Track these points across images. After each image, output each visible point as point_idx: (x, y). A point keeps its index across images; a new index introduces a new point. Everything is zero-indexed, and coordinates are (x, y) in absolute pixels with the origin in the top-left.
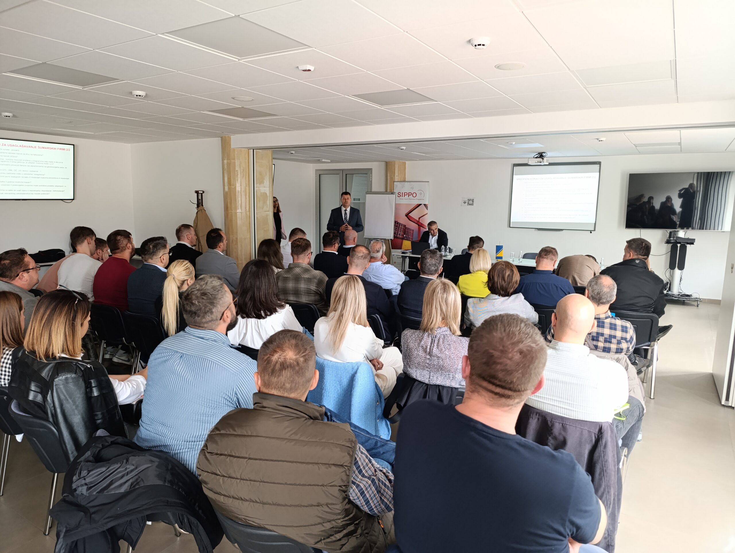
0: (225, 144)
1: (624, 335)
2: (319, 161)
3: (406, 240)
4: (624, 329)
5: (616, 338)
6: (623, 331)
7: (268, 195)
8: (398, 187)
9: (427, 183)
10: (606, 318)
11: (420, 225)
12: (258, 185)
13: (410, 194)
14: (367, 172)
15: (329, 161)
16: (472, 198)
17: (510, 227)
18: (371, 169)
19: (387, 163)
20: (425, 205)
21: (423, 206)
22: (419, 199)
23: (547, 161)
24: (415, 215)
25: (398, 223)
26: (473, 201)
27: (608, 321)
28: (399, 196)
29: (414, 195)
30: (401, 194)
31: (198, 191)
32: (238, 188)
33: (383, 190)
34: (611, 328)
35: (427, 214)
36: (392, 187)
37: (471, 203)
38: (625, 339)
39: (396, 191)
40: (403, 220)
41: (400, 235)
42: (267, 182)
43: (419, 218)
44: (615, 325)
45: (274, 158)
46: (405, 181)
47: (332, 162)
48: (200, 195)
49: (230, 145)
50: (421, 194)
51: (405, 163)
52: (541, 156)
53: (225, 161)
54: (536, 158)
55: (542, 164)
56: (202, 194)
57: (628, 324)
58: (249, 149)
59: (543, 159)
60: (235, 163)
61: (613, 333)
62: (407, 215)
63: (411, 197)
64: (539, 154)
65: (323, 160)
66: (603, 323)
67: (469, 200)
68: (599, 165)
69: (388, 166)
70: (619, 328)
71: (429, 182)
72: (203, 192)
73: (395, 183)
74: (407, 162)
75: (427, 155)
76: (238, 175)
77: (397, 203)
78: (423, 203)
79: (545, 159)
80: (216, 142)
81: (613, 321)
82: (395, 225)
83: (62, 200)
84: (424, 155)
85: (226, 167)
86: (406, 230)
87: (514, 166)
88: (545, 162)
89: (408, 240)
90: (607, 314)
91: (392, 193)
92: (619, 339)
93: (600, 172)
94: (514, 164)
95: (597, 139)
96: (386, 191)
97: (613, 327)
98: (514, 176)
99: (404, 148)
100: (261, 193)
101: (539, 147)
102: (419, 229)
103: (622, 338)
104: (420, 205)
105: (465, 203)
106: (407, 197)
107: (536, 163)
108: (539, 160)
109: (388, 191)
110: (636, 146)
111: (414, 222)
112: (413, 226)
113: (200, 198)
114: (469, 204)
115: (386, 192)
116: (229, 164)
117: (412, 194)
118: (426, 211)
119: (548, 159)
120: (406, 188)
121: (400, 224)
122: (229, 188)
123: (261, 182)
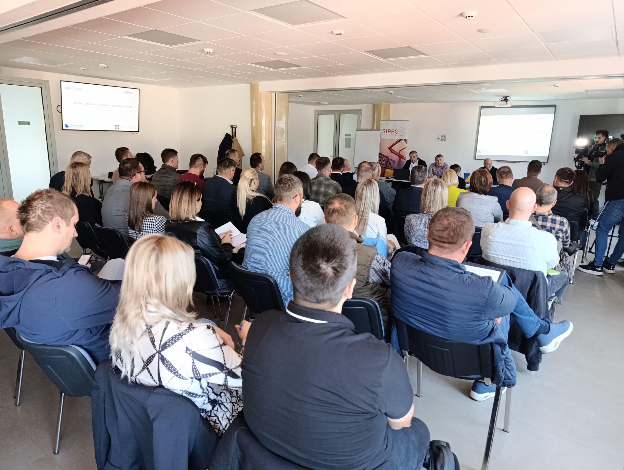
0: (254, 90)
1: (561, 227)
2: (319, 104)
3: (388, 169)
4: (562, 224)
5: (555, 229)
6: (560, 225)
7: (285, 129)
8: (384, 125)
9: (407, 122)
10: (549, 215)
11: (400, 156)
12: (278, 121)
13: (393, 131)
14: (358, 112)
15: (327, 103)
16: (444, 135)
17: (476, 159)
18: (361, 110)
19: (374, 106)
20: (405, 140)
21: (403, 141)
22: (400, 135)
23: (511, 104)
24: (396, 148)
25: (382, 155)
26: (445, 137)
27: (550, 217)
28: (384, 132)
29: (397, 132)
30: (386, 131)
31: (233, 126)
32: (263, 124)
33: (370, 127)
34: (552, 222)
35: (406, 147)
36: (378, 125)
37: (444, 139)
38: (562, 231)
39: (381, 128)
40: (387, 153)
41: (383, 165)
42: (284, 119)
43: (400, 151)
44: (556, 220)
45: (289, 102)
46: (389, 120)
47: (330, 104)
48: (234, 129)
49: (258, 90)
50: (402, 131)
51: (389, 106)
52: (505, 99)
53: (254, 103)
54: (501, 101)
55: (506, 106)
56: (235, 128)
57: (565, 221)
58: (272, 92)
59: (507, 102)
60: (261, 104)
61: (553, 225)
62: (390, 148)
63: (394, 133)
64: (504, 98)
65: (323, 103)
66: (547, 218)
67: (442, 136)
68: (554, 108)
69: (376, 107)
70: (558, 222)
71: (409, 121)
72: (237, 127)
73: (381, 122)
74: (391, 105)
75: (409, 99)
76: (263, 113)
77: (382, 138)
78: (403, 138)
79: (509, 102)
80: (246, 87)
81: (554, 217)
82: (379, 156)
83: (130, 131)
84: (407, 98)
85: (254, 107)
86: (388, 160)
87: (481, 108)
88: (509, 104)
89: (390, 169)
90: (549, 212)
91: (378, 130)
92: (557, 230)
93: (555, 114)
94: (482, 107)
95: (554, 85)
96: (373, 128)
97: (554, 221)
98: (481, 116)
99: (392, 92)
100: (280, 128)
101: (504, 91)
102: (400, 160)
103: (559, 230)
104: (401, 140)
105: (438, 138)
106: (390, 133)
107: (501, 105)
108: (504, 103)
109: (375, 128)
110: (587, 92)
111: (395, 154)
112: (395, 158)
113: (234, 131)
114: (442, 140)
115: (372, 130)
116: (257, 105)
117: (395, 131)
118: (406, 145)
119: (511, 102)
120: (390, 126)
121: (384, 155)
122: (256, 124)
123: (280, 119)
